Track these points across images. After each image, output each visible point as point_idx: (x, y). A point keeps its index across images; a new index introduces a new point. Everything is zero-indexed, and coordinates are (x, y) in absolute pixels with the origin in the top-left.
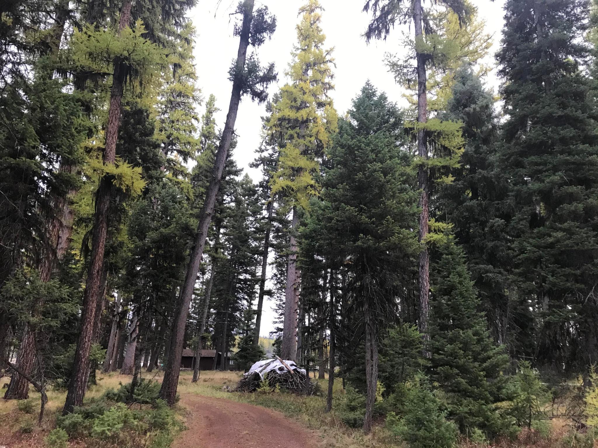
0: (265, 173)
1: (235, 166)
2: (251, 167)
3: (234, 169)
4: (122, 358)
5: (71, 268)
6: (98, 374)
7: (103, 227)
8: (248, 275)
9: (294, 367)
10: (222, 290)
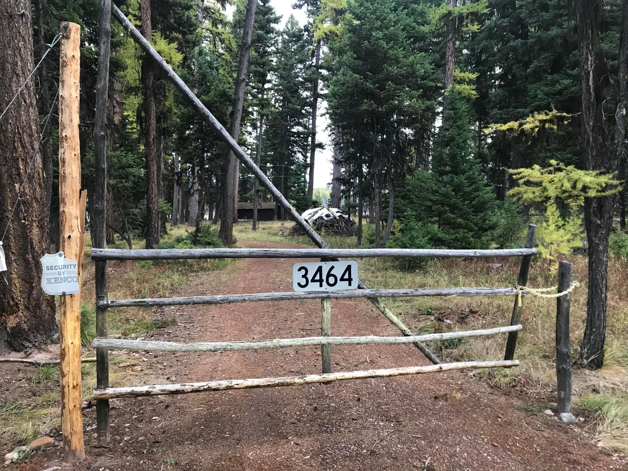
0: (309, 15)
1: (274, 13)
2: (294, 8)
3: (272, 16)
4: (188, 212)
5: (128, 132)
6: (168, 225)
7: (151, 101)
8: (300, 127)
9: (339, 214)
10: (276, 144)
